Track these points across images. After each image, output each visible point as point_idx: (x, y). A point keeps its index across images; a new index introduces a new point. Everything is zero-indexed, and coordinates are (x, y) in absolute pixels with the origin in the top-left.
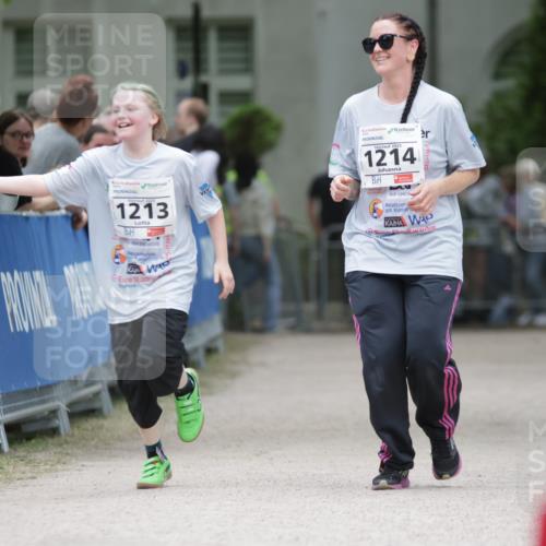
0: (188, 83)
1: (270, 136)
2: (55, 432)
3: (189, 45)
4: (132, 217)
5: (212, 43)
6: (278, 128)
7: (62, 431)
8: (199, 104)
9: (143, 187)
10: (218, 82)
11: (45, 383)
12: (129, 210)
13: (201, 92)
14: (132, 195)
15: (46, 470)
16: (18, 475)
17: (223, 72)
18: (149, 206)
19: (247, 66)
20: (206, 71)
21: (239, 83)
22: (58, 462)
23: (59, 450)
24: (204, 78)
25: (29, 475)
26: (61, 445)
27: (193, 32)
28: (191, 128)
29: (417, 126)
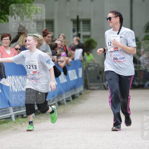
0: (76, 33)
1: (95, 45)
3: (76, 25)
5: (81, 25)
6: (96, 44)
8: (78, 38)
9: (31, 61)
10: (82, 33)
13: (79, 35)
16: (37, 122)
17: (83, 31)
19: (89, 29)
20: (80, 31)
21: (87, 33)
23: (46, 116)
24: (79, 32)
25: (39, 122)
26: (46, 115)
27: (77, 22)
28: (77, 43)
29: (119, 35)
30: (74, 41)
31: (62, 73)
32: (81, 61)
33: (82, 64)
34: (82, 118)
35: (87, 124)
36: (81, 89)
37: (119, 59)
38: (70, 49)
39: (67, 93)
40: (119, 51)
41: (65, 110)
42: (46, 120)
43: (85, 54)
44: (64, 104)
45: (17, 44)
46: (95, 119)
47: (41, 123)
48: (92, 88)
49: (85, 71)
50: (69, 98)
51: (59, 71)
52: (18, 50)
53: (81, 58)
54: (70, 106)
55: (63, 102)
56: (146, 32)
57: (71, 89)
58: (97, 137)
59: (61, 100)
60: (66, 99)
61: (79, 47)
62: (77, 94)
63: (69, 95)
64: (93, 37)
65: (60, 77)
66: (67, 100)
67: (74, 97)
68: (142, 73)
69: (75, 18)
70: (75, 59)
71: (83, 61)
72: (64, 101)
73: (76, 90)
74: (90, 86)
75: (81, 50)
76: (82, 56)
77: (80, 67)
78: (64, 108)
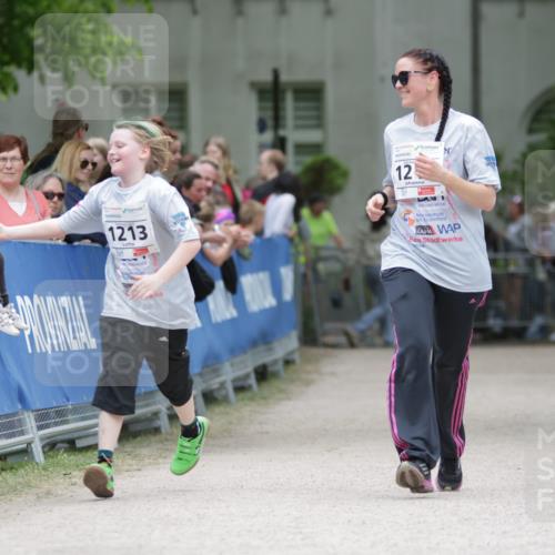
0: (268, 136)
1: (339, 181)
2: (157, 430)
3: (270, 105)
5: (289, 102)
6: (345, 174)
7: (163, 430)
8: (278, 154)
10: (294, 136)
11: (149, 390)
13: (280, 144)
15: (150, 464)
16: (126, 467)
17: (297, 127)
18: (131, 229)
19: (319, 122)
20: (284, 127)
21: (313, 136)
22: (160, 456)
23: (160, 446)
24: (282, 133)
25: (135, 467)
26: (161, 442)
27: (272, 93)
28: (272, 174)
29: (441, 144)
30: (264, 165)
31: (220, 285)
32: (291, 240)
33: (292, 250)
35: (312, 476)
36: (290, 343)
37: (436, 230)
38: (249, 193)
39: (237, 360)
40: (439, 200)
41: (230, 423)
42: (160, 460)
43: (305, 212)
44: (226, 400)
45: (51, 176)
46: (341, 454)
47: (140, 473)
48: (330, 339)
49: (305, 276)
50: (247, 376)
51: (207, 277)
52: (56, 199)
53: (290, 228)
54: (248, 408)
55: (223, 392)
56: (531, 131)
57: (254, 344)
58: (349, 521)
59: (215, 386)
60: (234, 381)
61: (280, 186)
62: (275, 362)
63: (246, 365)
64: (332, 151)
65: (210, 299)
66: (240, 384)
67: (263, 374)
68: (518, 283)
69: (267, 77)
70: (268, 233)
71: (297, 240)
72: (225, 388)
73: (270, 349)
74: (325, 333)
75: (287, 200)
76: (291, 220)
77: (287, 262)
78: (227, 413)
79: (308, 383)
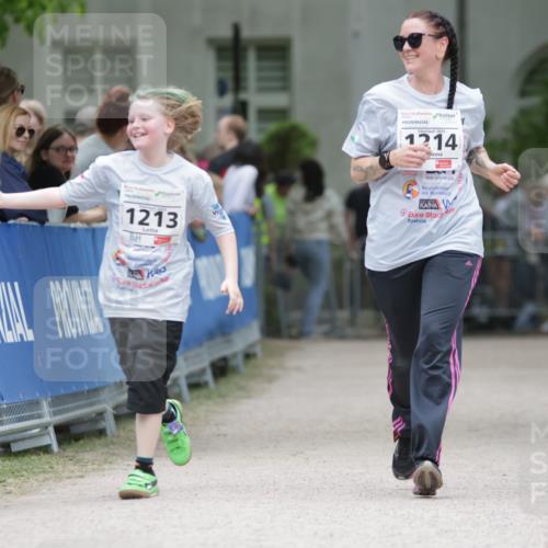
0: (228, 100)
3: (229, 64)
4: (141, 223)
5: (252, 63)
9: (157, 195)
10: (256, 99)
12: (139, 216)
13: (241, 109)
14: (145, 201)
17: (261, 90)
18: (159, 214)
19: (285, 84)
20: (245, 89)
21: (277, 100)
24: (243, 96)
27: (232, 51)
28: (231, 143)
29: (457, 113)
32: (252, 217)
34: (255, 458)
37: (442, 205)
38: (205, 164)
53: (251, 205)
56: (523, 94)
61: (240, 157)
62: (235, 355)
64: (300, 118)
71: (259, 217)
73: (229, 342)
79: (271, 379)
